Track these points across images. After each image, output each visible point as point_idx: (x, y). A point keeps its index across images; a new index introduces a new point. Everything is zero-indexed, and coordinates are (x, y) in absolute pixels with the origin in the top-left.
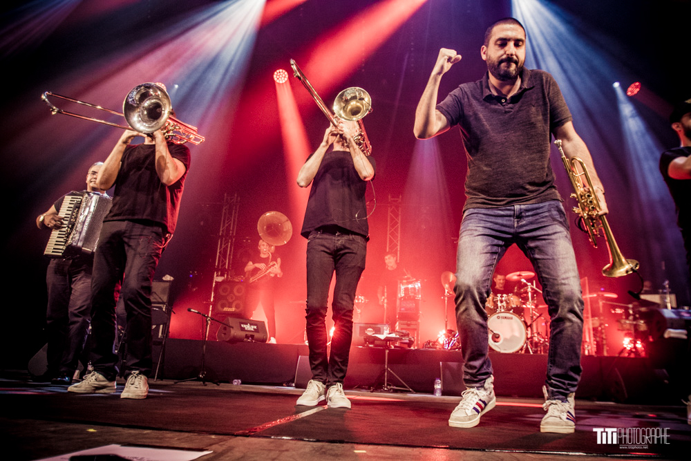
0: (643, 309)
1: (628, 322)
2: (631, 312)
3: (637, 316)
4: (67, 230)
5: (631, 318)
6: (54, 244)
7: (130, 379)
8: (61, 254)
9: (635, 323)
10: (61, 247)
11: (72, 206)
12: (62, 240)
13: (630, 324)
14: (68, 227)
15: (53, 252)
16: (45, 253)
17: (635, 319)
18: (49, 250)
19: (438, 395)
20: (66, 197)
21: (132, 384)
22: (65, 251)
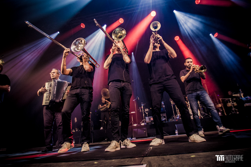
0: (234, 99)
1: (230, 104)
2: (231, 100)
3: (233, 101)
4: (49, 95)
5: (231, 102)
6: (45, 101)
7: (84, 145)
8: (48, 104)
9: (233, 104)
10: (48, 101)
11: (48, 86)
12: (48, 99)
13: (231, 104)
14: (49, 94)
15: (45, 104)
16: (43, 105)
17: (233, 102)
18: (44, 104)
19: (177, 135)
20: (46, 83)
21: (85, 147)
22: (50, 102)
